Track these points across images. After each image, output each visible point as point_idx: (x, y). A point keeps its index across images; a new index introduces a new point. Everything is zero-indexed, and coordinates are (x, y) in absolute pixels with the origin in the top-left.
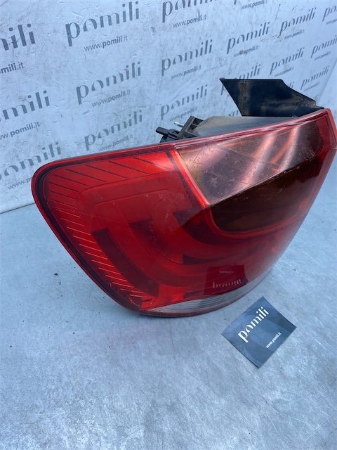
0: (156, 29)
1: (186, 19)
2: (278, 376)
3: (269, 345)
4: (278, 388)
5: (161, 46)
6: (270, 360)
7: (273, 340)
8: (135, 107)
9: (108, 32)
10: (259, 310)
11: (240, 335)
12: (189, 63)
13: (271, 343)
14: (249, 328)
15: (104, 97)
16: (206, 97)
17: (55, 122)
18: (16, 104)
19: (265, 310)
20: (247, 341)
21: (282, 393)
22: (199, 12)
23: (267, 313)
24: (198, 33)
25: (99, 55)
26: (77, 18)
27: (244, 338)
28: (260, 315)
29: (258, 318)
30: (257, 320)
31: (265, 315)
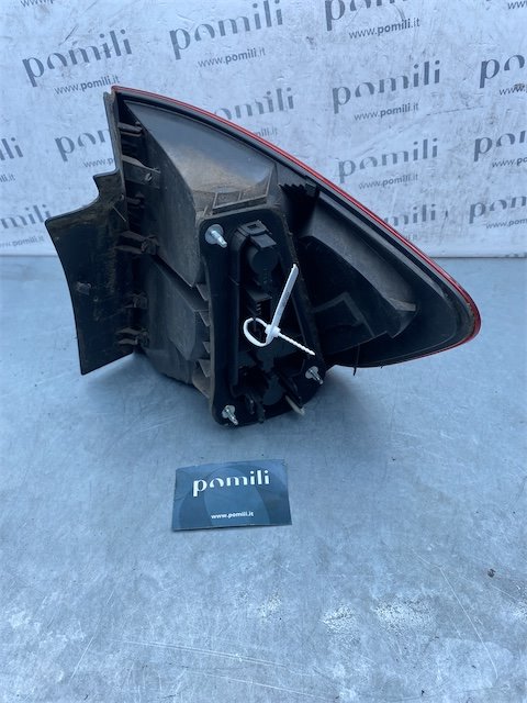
0: (316, 40)
1: (374, 25)
2: (187, 557)
3: (219, 516)
4: (169, 567)
5: (328, 65)
7: (230, 516)
9: (232, 43)
10: (259, 472)
11: (196, 483)
12: (390, 98)
13: (224, 516)
14: (217, 483)
16: (438, 159)
19: (267, 478)
20: (195, 494)
21: (167, 575)
22: (402, 14)
23: (267, 482)
24: (404, 48)
25: (221, 73)
26: (185, 23)
27: (196, 489)
28: (252, 478)
29: (245, 480)
30: (241, 481)
31: (260, 482)
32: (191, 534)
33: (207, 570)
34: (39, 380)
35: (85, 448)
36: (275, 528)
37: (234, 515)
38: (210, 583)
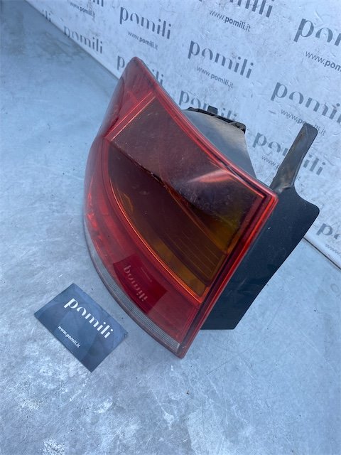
2: (25, 335)
3: (62, 330)
4: (12, 332)
6: (45, 330)
7: (68, 336)
8: (321, 153)
10: (108, 327)
11: (73, 300)
13: (65, 333)
14: (82, 311)
15: (296, 114)
17: (244, 96)
18: (228, 56)
19: (109, 333)
20: (65, 306)
21: (6, 335)
23: (106, 336)
25: (316, 69)
26: (317, 19)
27: (69, 304)
28: (101, 326)
29: (97, 323)
30: (94, 322)
31: (102, 333)
32: (41, 325)
33: (26, 352)
34: (69, 172)
35: (47, 230)
36: (82, 365)
37: (70, 337)
38: (20, 361)
